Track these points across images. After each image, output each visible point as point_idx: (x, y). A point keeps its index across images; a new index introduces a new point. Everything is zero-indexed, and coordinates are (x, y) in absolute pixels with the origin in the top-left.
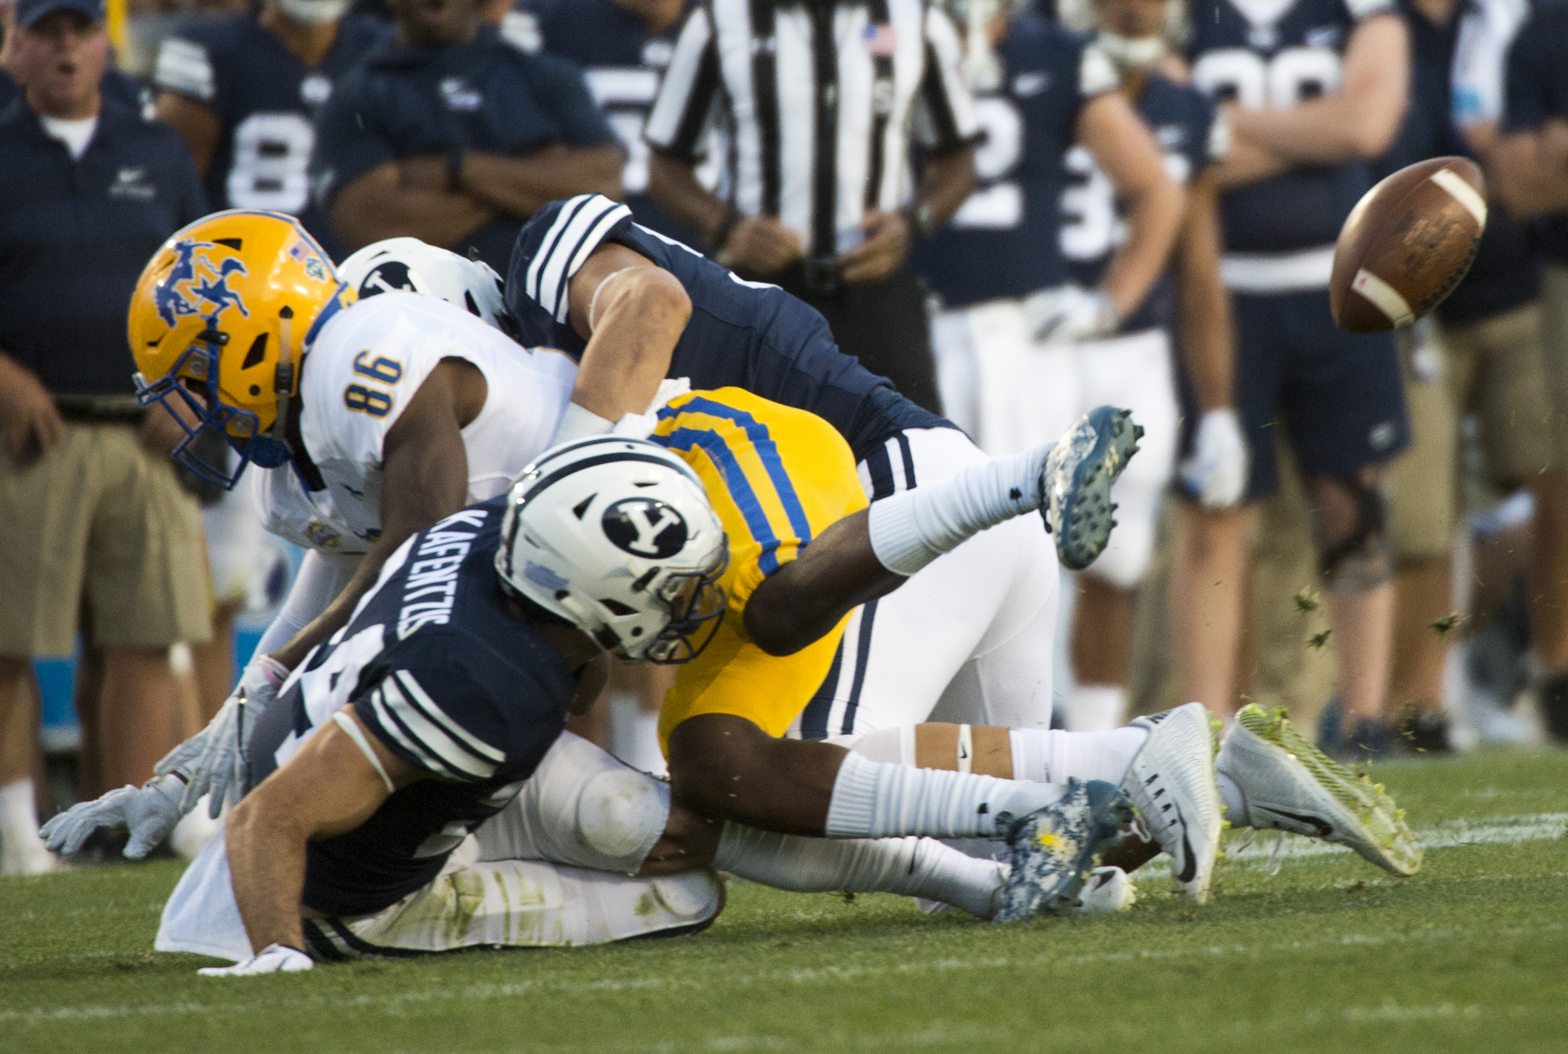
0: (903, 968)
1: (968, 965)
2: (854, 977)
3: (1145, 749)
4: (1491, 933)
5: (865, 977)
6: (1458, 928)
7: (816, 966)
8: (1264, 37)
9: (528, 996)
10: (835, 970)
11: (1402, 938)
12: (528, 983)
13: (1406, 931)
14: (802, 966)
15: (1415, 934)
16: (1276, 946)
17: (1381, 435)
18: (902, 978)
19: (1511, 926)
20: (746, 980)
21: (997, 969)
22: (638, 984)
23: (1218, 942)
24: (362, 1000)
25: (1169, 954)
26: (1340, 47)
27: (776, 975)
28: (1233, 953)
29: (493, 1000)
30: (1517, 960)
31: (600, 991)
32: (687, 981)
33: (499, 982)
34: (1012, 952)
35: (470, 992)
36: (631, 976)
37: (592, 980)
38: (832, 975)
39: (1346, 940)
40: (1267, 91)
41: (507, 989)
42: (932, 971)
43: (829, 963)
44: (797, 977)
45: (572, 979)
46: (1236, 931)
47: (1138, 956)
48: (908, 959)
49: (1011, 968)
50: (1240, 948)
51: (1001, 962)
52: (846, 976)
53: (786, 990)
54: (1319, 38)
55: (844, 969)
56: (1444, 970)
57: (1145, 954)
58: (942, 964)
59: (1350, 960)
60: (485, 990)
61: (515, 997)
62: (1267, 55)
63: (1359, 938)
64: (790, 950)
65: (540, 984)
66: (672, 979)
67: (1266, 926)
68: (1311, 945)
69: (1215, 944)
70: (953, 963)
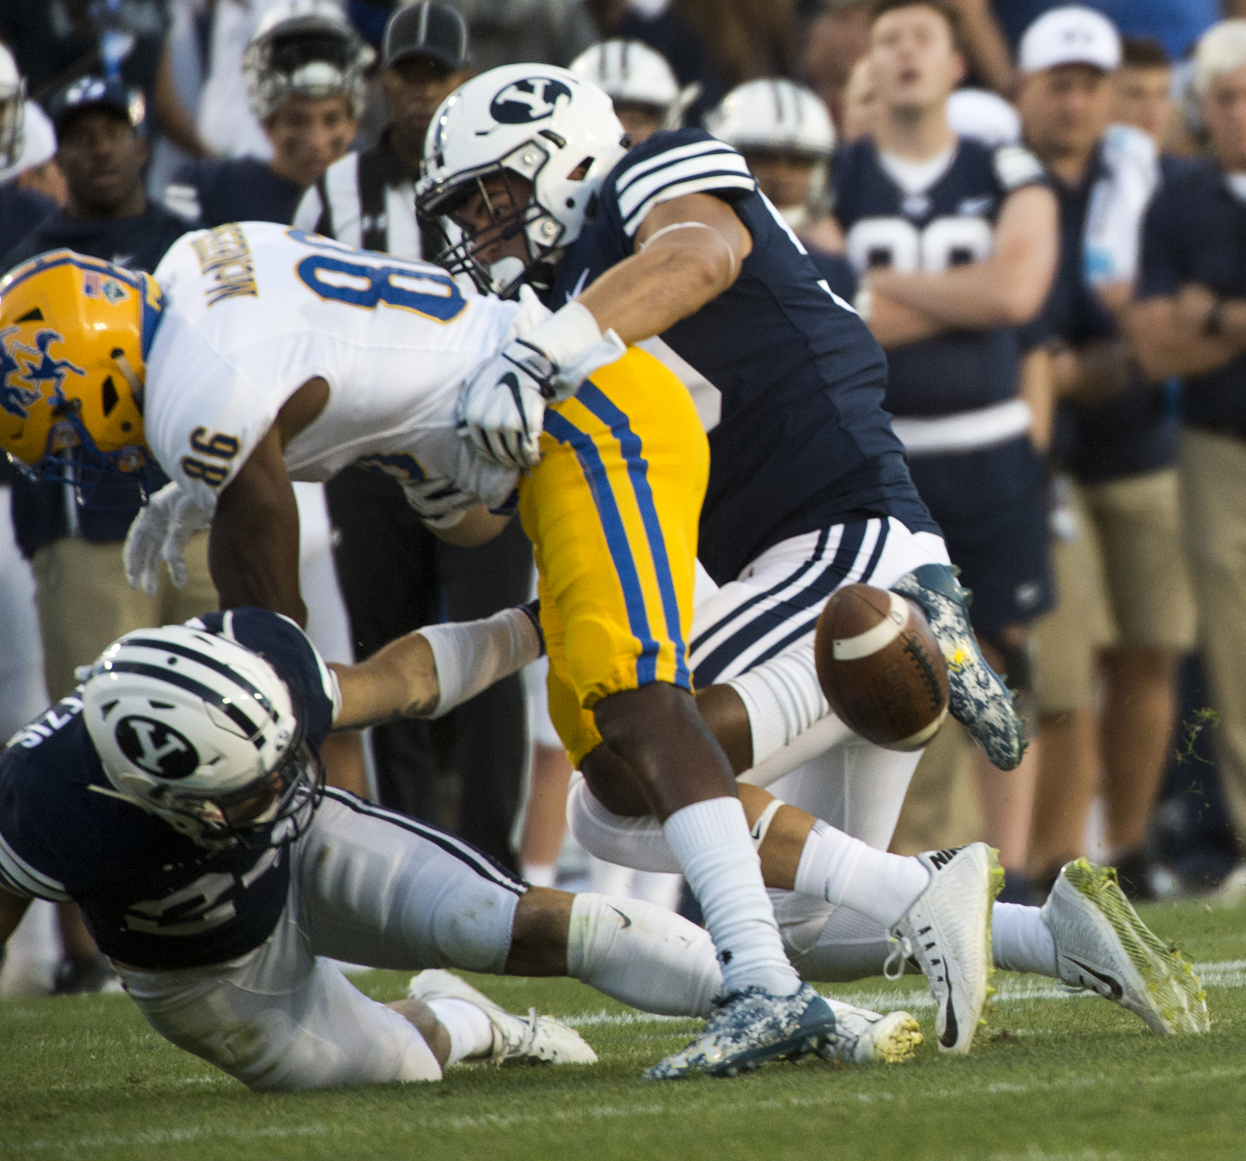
0: (561, 1115)
1: (621, 1112)
2: (513, 1126)
3: (923, 898)
4: (1132, 1081)
5: (523, 1125)
6: (1101, 1075)
7: (474, 1114)
8: (917, 205)
9: (197, 1142)
10: (494, 1118)
11: (1046, 1086)
12: (196, 1130)
13: (1050, 1080)
14: (461, 1114)
15: (1060, 1082)
16: (924, 1094)
17: (1027, 594)
18: (558, 1126)
19: (1153, 1074)
20: (407, 1128)
21: (650, 1117)
22: (303, 1130)
23: (866, 1090)
24: (38, 1144)
25: (819, 1101)
26: (992, 216)
27: (436, 1122)
28: (881, 1100)
29: (164, 1146)
30: (1158, 1107)
31: (267, 1137)
32: (351, 1127)
33: (169, 1128)
34: (666, 1099)
35: (141, 1138)
36: (297, 1123)
37: (258, 1127)
38: (489, 1122)
39: (992, 1088)
40: (920, 257)
41: (177, 1135)
42: (588, 1118)
43: (486, 1111)
44: (457, 1123)
45: (239, 1126)
46: (884, 1079)
47: (788, 1103)
48: (565, 1106)
49: (665, 1116)
50: (888, 1096)
51: (656, 1109)
52: (505, 1123)
53: (447, 1136)
54: (971, 206)
55: (502, 1116)
56: (1087, 1117)
57: (795, 1101)
58: (598, 1112)
59: (996, 1107)
60: (156, 1136)
61: (185, 1143)
62: (921, 223)
63: (1005, 1086)
64: (450, 1098)
65: (209, 1130)
66: (336, 1126)
67: (914, 1075)
68: (956, 1093)
69: (864, 1092)
70: (609, 1110)
